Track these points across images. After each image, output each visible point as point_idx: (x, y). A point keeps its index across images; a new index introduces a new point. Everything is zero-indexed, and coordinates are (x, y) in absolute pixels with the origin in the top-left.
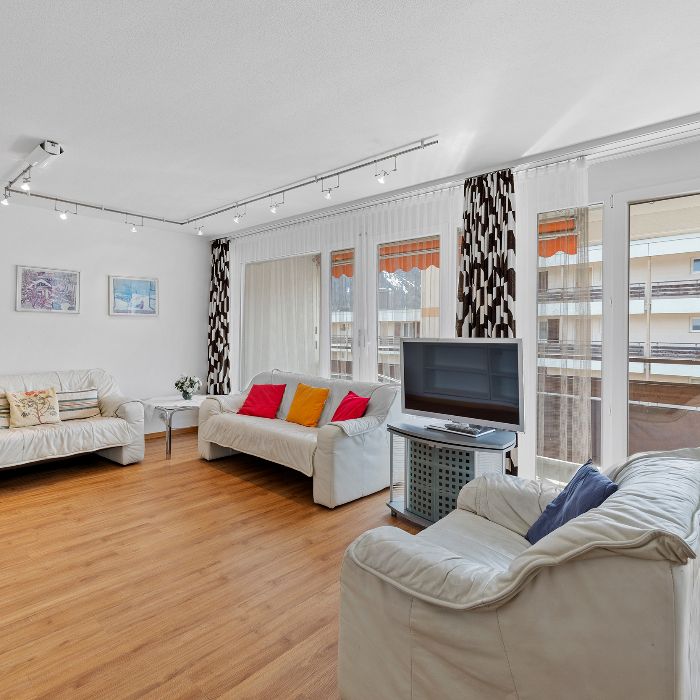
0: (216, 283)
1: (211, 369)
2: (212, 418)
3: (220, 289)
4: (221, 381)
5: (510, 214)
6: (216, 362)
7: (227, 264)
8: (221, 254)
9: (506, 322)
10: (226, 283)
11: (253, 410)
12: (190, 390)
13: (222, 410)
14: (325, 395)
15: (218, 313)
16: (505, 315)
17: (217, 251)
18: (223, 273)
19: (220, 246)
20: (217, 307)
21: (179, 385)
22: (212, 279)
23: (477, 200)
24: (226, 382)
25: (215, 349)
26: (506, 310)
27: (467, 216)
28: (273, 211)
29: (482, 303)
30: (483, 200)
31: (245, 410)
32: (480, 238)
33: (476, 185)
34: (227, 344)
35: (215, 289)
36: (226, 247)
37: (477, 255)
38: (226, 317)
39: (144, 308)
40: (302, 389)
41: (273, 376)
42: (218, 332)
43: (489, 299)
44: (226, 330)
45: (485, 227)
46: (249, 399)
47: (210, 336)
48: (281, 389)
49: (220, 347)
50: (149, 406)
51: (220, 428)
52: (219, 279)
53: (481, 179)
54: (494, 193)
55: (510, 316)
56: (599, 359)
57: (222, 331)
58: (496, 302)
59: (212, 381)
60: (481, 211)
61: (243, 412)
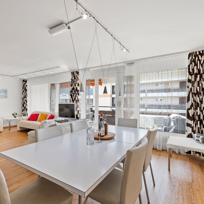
0: (24, 90)
1: (23, 111)
2: (20, 121)
3: (25, 92)
4: (25, 113)
5: (78, 79)
6: (24, 109)
7: (26, 86)
8: (25, 83)
9: (77, 100)
10: (26, 90)
11: (31, 119)
12: (16, 116)
13: (23, 119)
14: (46, 115)
15: (24, 97)
16: (77, 99)
17: (24, 82)
18: (25, 88)
19: (25, 81)
20: (24, 96)
21: (13, 115)
22: (23, 89)
23: (73, 76)
24: (26, 114)
25: (23, 106)
26: (77, 98)
27: (71, 79)
28: (33, 76)
29: (74, 96)
30: (74, 76)
31: (29, 120)
32: (73, 84)
33: (73, 73)
34: (27, 105)
35: (23, 91)
36: (26, 81)
37: (73, 87)
38: (26, 98)
39: (4, 96)
40: (42, 114)
41: (37, 112)
42: (24, 102)
43: (75, 95)
44: (26, 101)
45: (74, 82)
46: (30, 117)
47: (22, 102)
48: (38, 114)
49: (25, 105)
50: (5, 119)
51: (22, 123)
52: (25, 89)
53: (74, 72)
54: (75, 75)
55: (78, 99)
56: (115, 107)
57: (25, 102)
58: (76, 96)
59: (23, 114)
60: (73, 78)
61: (28, 120)
